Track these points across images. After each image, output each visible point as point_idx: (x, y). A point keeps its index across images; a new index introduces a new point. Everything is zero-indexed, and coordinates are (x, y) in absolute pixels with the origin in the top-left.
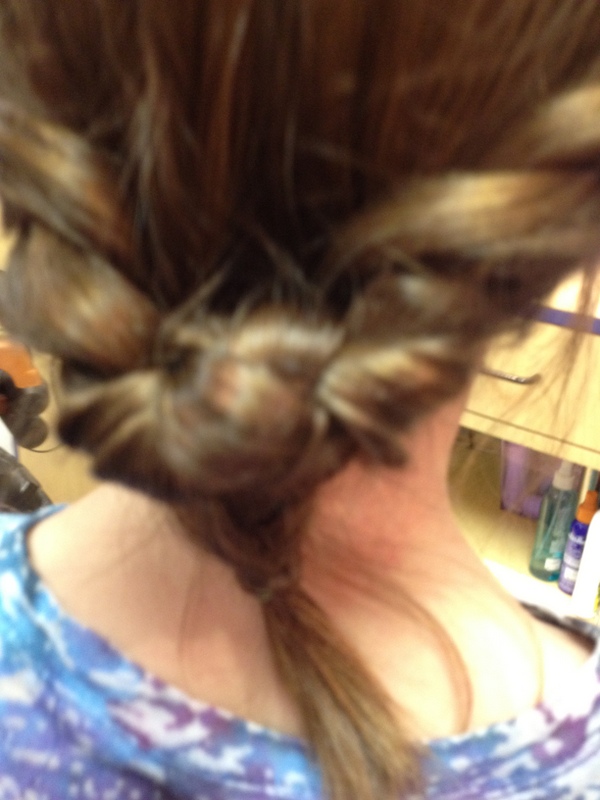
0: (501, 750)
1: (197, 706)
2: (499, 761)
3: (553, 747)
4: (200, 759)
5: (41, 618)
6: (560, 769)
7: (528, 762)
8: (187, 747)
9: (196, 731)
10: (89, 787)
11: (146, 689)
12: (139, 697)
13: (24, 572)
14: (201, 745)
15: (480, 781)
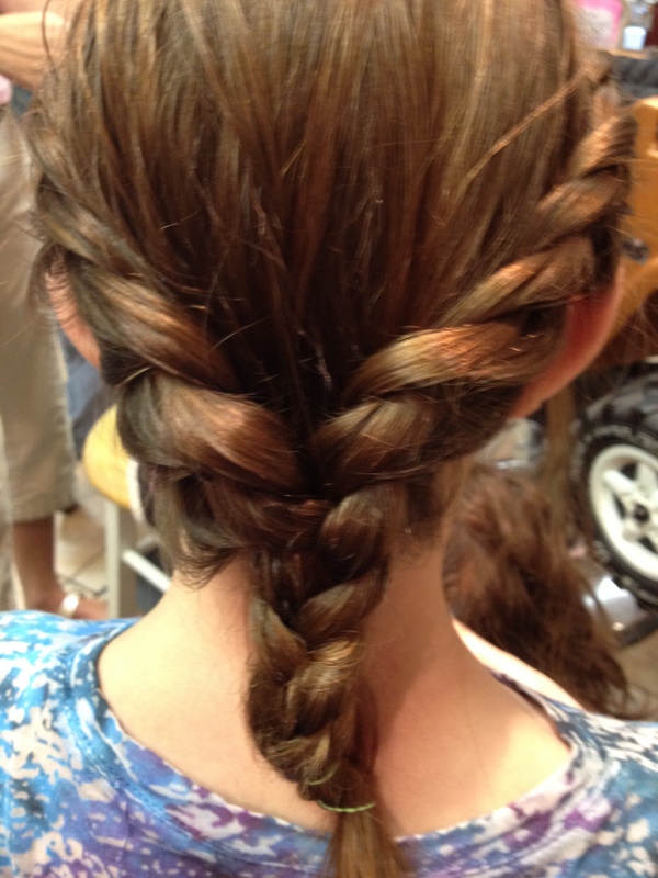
0: (478, 838)
1: (234, 808)
2: (477, 847)
3: (522, 834)
4: (241, 846)
5: (110, 741)
6: (526, 851)
7: (501, 846)
8: (232, 838)
9: (235, 827)
10: (156, 866)
11: (195, 798)
12: (190, 803)
14: (240, 836)
15: (462, 862)
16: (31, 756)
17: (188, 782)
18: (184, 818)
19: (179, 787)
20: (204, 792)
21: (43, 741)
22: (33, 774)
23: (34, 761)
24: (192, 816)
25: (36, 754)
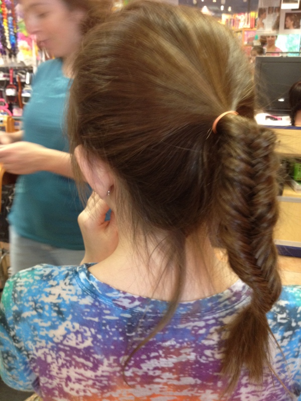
1: (136, 297)
4: (139, 309)
5: (91, 282)
8: (136, 307)
9: (137, 303)
11: (122, 295)
12: (120, 297)
13: (86, 271)
14: (139, 306)
16: (60, 295)
17: (119, 291)
18: (119, 303)
19: (116, 293)
20: (124, 293)
21: (64, 290)
22: (60, 301)
23: (61, 296)
24: (121, 302)
25: (61, 294)
